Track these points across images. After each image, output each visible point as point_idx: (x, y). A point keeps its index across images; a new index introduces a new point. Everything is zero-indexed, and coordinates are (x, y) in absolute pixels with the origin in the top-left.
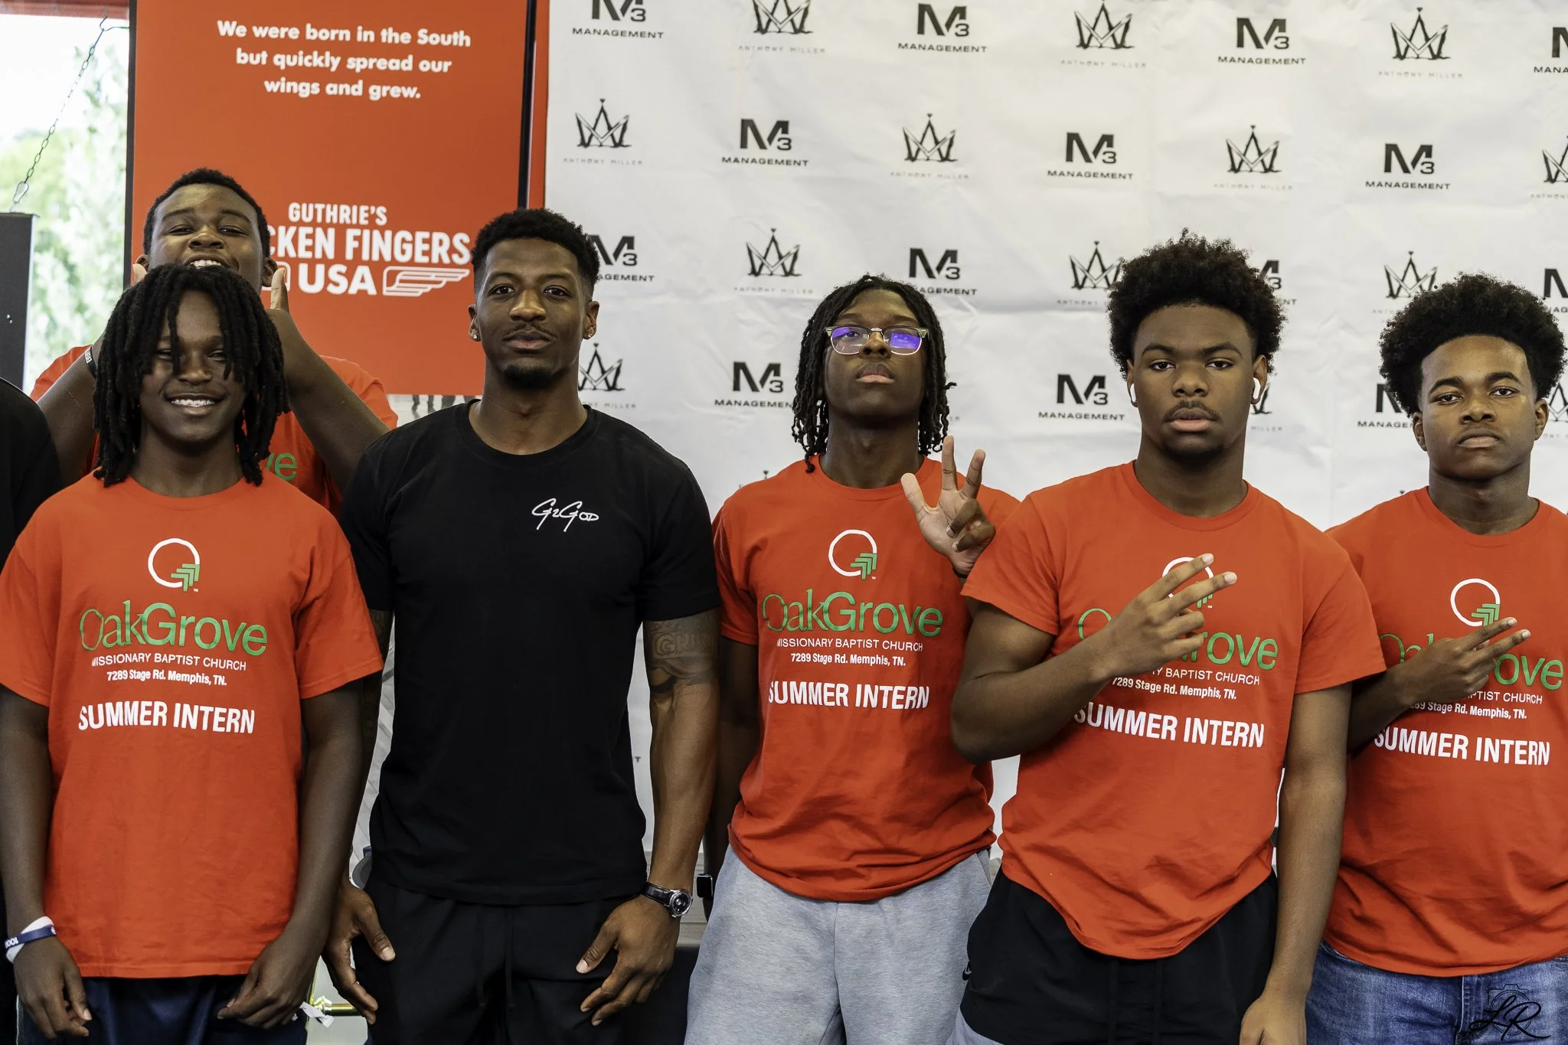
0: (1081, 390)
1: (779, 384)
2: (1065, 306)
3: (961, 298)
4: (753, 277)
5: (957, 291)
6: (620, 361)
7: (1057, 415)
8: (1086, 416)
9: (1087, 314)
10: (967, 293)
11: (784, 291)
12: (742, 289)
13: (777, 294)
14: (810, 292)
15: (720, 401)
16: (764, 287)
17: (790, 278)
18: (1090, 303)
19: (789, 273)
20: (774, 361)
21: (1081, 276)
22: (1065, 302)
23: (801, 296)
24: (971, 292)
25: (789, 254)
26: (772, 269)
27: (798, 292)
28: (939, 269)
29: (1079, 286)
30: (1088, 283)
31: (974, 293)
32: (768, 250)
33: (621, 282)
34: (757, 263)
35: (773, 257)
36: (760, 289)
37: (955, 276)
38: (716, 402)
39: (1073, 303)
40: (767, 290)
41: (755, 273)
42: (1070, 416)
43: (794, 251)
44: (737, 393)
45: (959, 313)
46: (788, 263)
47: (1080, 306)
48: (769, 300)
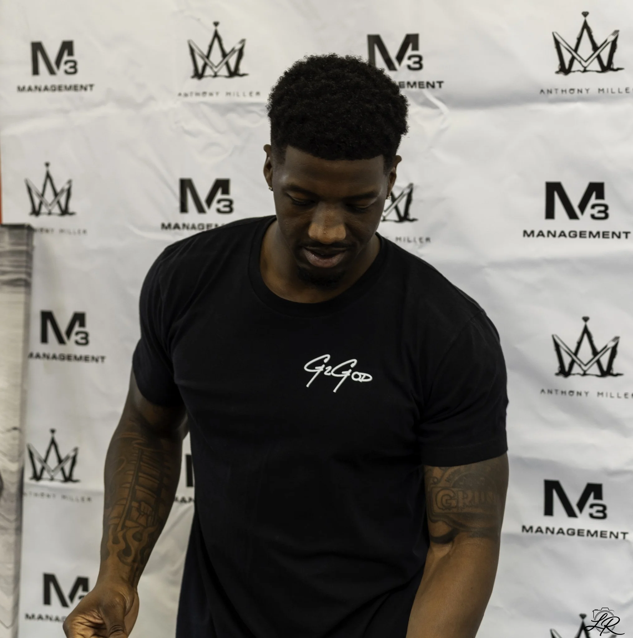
0: (575, 201)
1: (227, 203)
2: (551, 96)
3: (427, 93)
4: (195, 81)
5: (421, 85)
6: (70, 182)
7: (545, 234)
8: (582, 234)
9: (579, 105)
10: (433, 86)
11: (228, 94)
12: (186, 95)
13: (222, 99)
14: (258, 93)
15: (166, 224)
16: (208, 91)
17: (236, 79)
18: (580, 91)
19: (234, 73)
20: (223, 176)
21: (567, 57)
22: (550, 92)
23: (248, 99)
24: (437, 85)
25: (233, 50)
26: (216, 70)
27: (244, 95)
28: (400, 58)
29: (565, 70)
30: (576, 66)
31: (440, 86)
32: (211, 47)
33: (64, 93)
34: (200, 63)
35: (216, 57)
36: (204, 93)
37: (417, 66)
38: (163, 226)
39: (559, 91)
40: (211, 94)
41: (199, 75)
42: (563, 234)
43: (238, 47)
44: (185, 215)
45: (427, 111)
46: (232, 61)
47: (568, 95)
48: (215, 106)
